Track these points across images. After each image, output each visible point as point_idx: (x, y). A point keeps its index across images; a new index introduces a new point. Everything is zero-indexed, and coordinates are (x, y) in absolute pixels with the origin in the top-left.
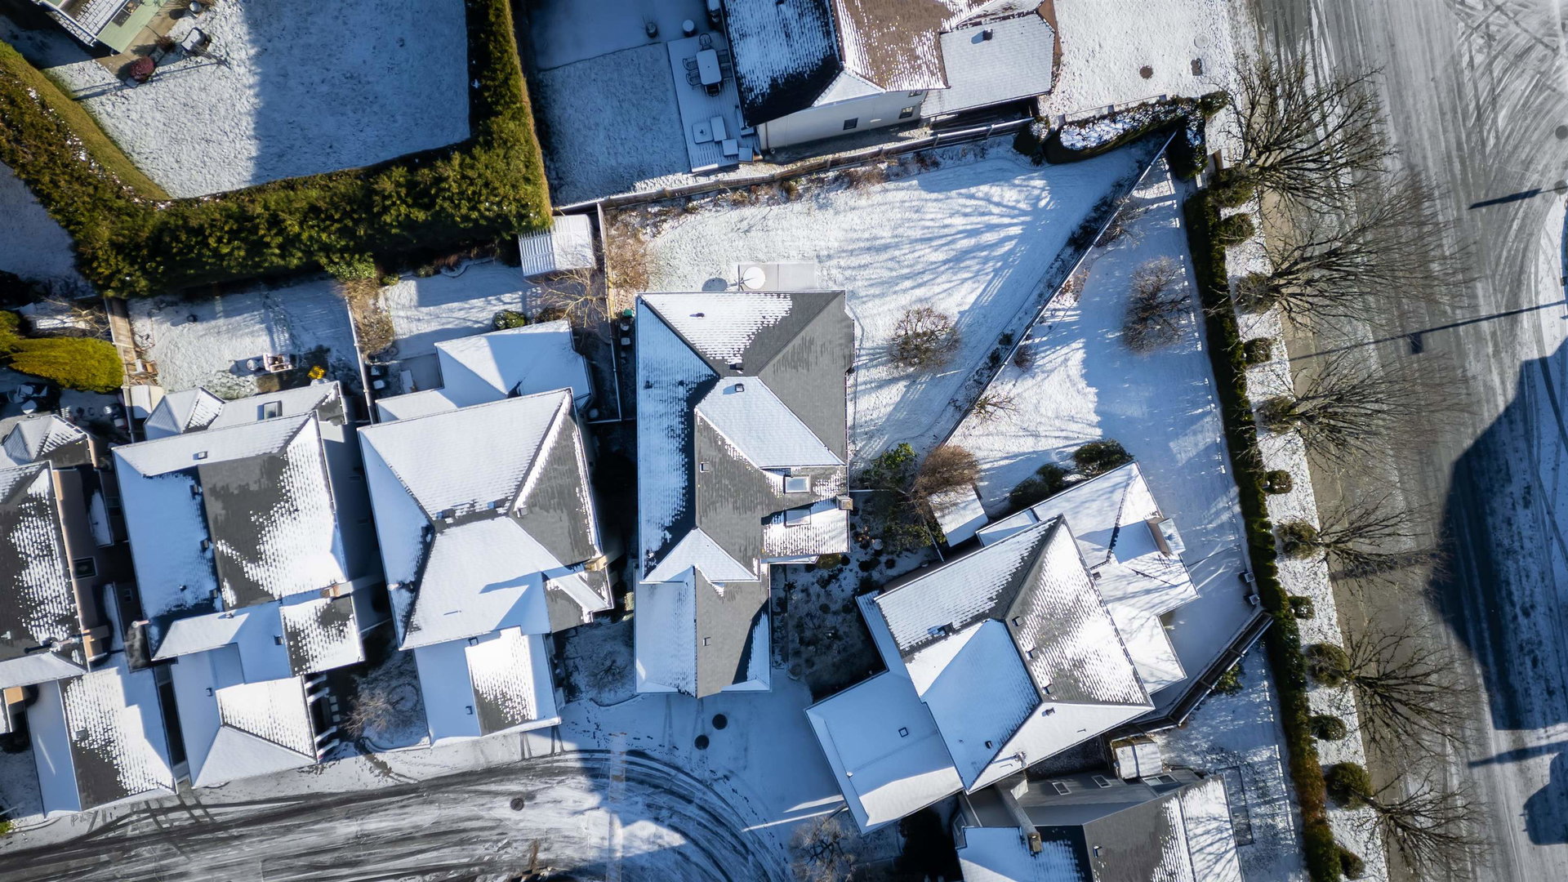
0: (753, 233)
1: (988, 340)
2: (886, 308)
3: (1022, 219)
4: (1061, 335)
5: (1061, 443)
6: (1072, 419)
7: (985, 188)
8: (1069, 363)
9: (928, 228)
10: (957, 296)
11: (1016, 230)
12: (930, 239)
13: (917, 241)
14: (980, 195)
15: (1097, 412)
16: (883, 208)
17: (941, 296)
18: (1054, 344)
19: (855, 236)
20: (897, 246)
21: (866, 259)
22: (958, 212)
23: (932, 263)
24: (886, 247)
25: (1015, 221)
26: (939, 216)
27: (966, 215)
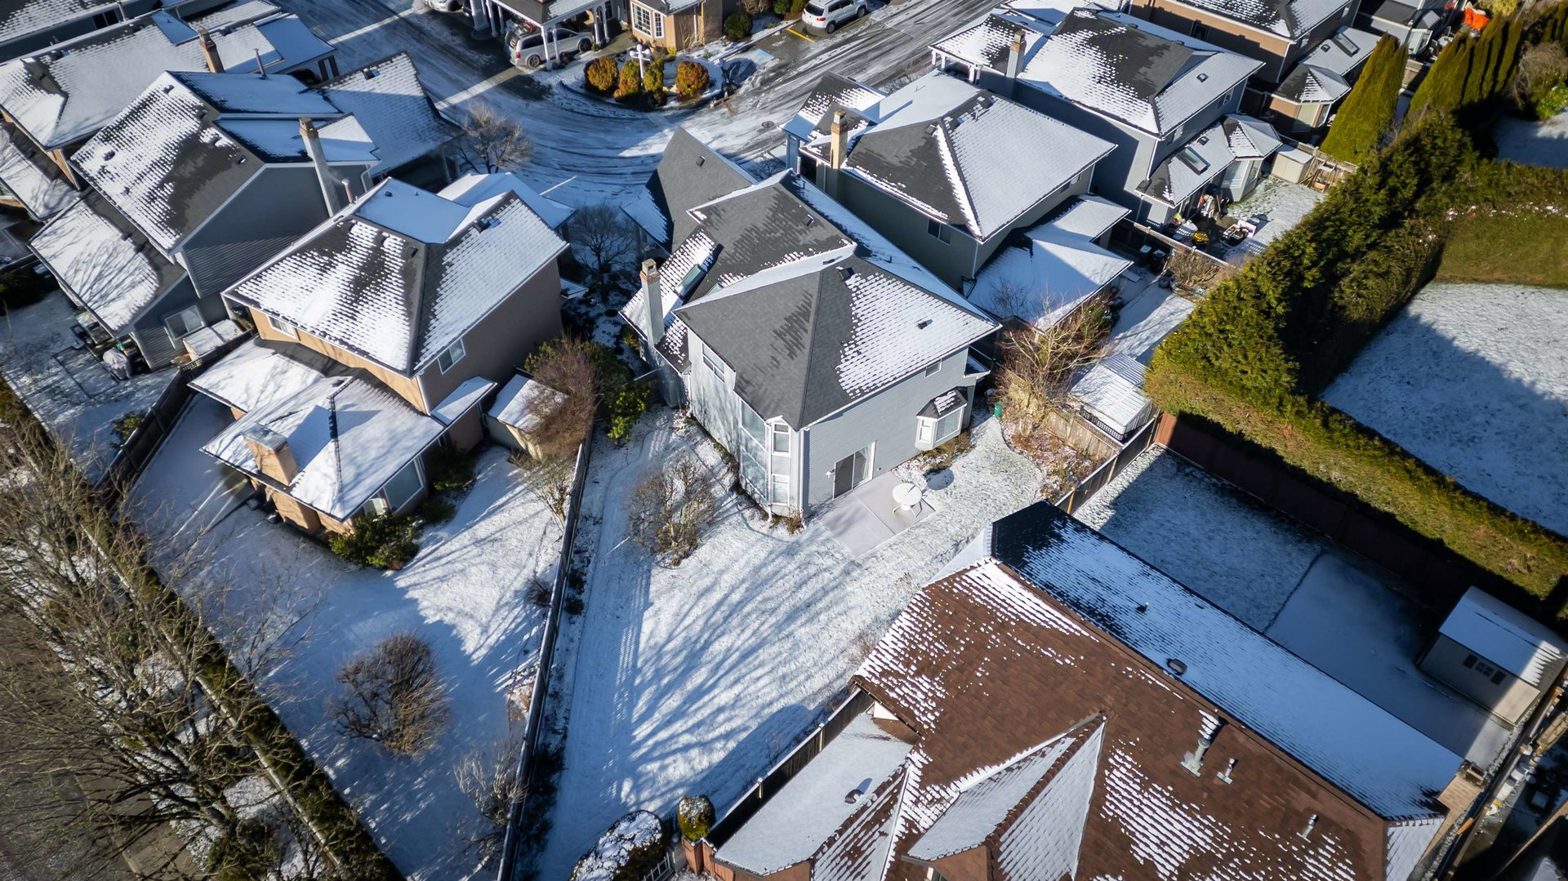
0: (949, 546)
1: (592, 597)
2: (742, 562)
3: (643, 750)
4: (507, 652)
5: (442, 550)
6: (442, 579)
7: (718, 756)
8: (479, 630)
9: (756, 668)
10: (666, 618)
11: (641, 732)
12: (744, 657)
13: (760, 646)
14: (719, 745)
15: (415, 601)
16: (827, 657)
17: (687, 607)
18: (511, 638)
19: (837, 609)
20: (779, 627)
21: (804, 594)
22: (733, 706)
23: (723, 634)
24: (791, 618)
25: (651, 742)
26: (752, 689)
27: (721, 710)
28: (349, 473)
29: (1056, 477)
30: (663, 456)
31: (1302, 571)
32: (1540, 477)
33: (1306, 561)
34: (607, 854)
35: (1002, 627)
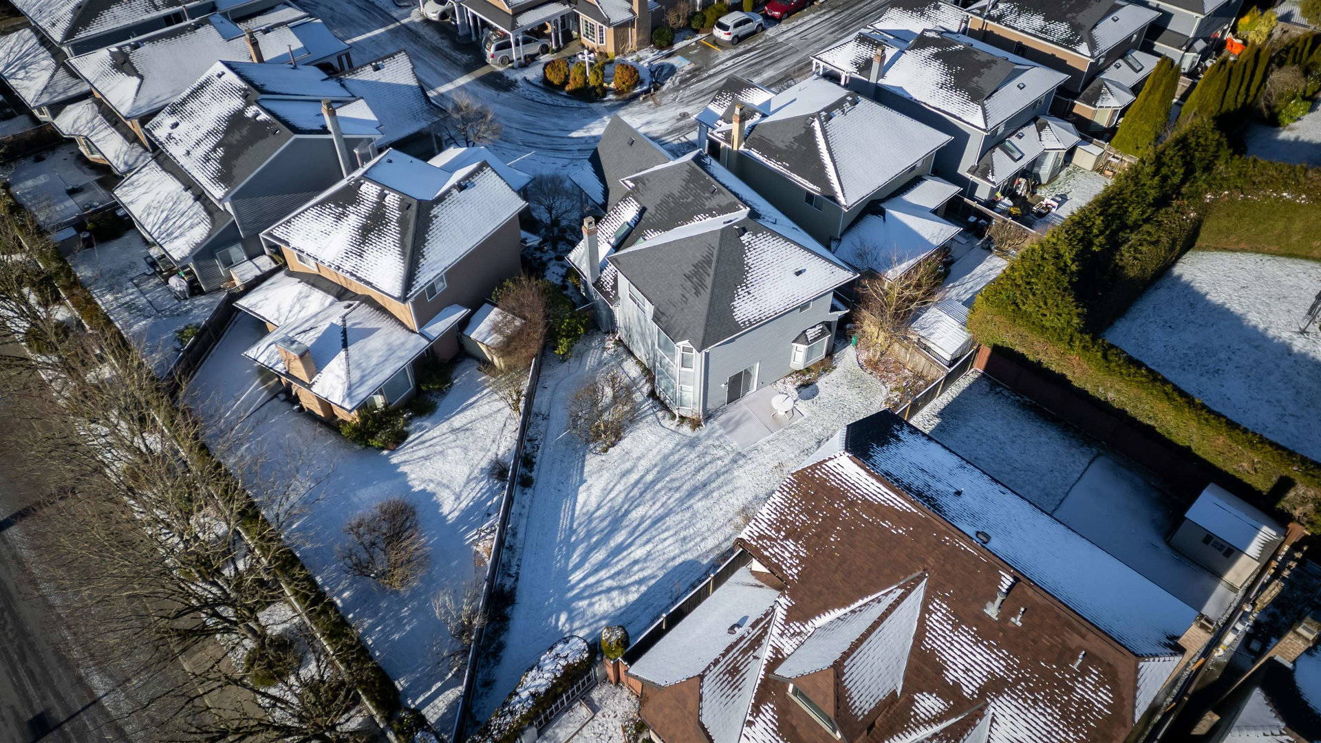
0: (813, 443)
1: (541, 474)
2: (655, 451)
3: (576, 591)
4: (474, 515)
5: (426, 436)
6: (426, 458)
7: (633, 597)
8: (453, 498)
9: (664, 531)
10: (596, 492)
11: (575, 577)
12: (655, 523)
13: (667, 515)
14: (633, 589)
15: (404, 474)
16: (718, 525)
17: (612, 484)
18: (478, 504)
19: (726, 489)
20: (682, 501)
21: (702, 477)
22: (645, 560)
23: (639, 505)
24: (691, 494)
25: (582, 585)
26: (660, 547)
27: (636, 562)
28: (356, 375)
29: (897, 393)
30: (597, 370)
31: (1082, 468)
32: (1268, 401)
33: (1086, 461)
34: (547, 668)
35: (852, 504)
